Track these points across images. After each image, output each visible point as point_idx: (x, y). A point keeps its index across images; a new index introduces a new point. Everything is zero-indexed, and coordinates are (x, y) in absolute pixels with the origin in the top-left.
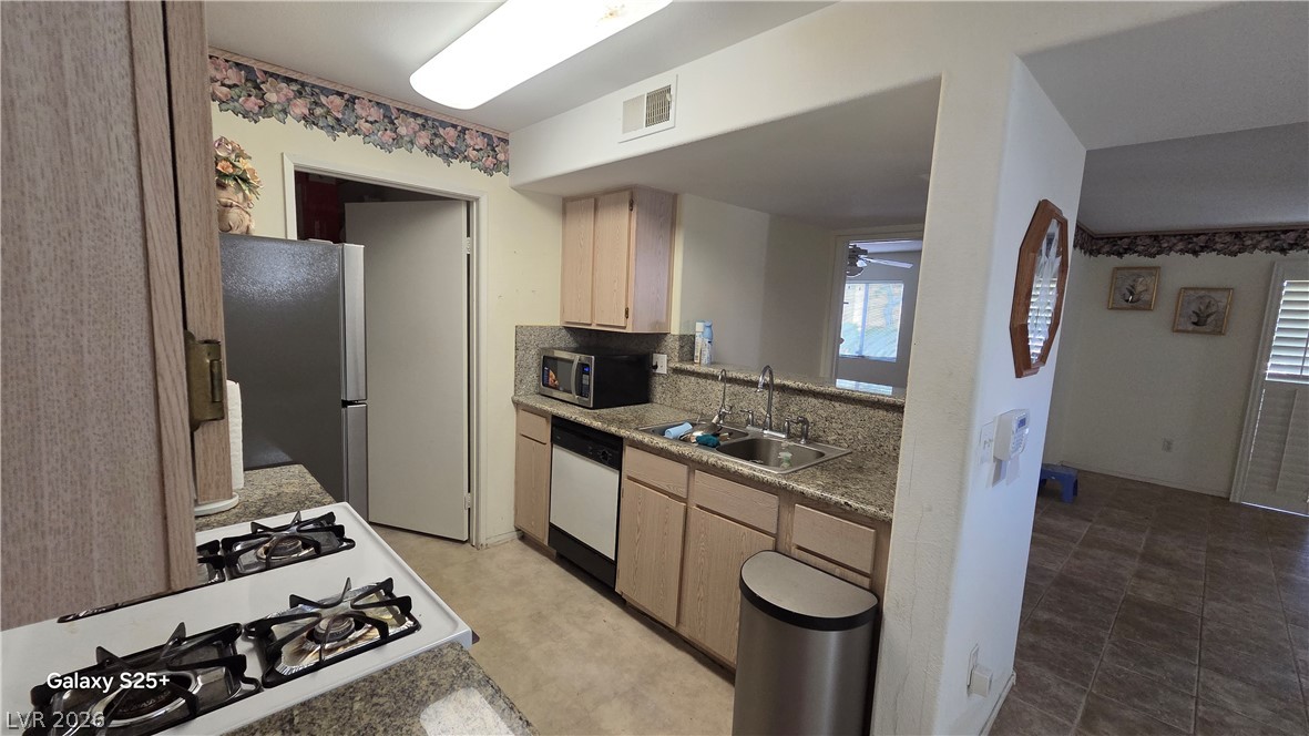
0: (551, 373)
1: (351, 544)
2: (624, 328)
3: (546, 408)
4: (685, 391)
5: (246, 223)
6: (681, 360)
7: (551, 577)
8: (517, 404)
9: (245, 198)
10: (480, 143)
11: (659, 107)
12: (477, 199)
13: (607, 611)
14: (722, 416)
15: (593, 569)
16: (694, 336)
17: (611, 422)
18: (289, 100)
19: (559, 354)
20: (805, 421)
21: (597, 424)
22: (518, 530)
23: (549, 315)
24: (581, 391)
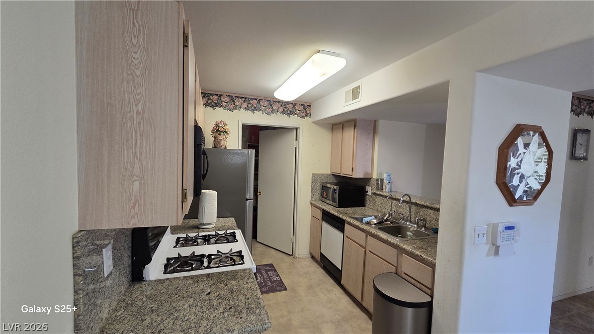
0: (325, 192)
1: (237, 241)
2: (352, 175)
3: (320, 206)
4: (378, 203)
5: (226, 144)
6: (377, 189)
7: (319, 273)
8: (312, 204)
9: (226, 137)
10: (301, 108)
11: (356, 93)
12: (299, 128)
13: (338, 291)
14: (390, 215)
15: (334, 273)
16: (383, 179)
17: (341, 213)
18: (242, 104)
19: (329, 185)
20: (424, 220)
21: (336, 214)
22: (311, 254)
23: (325, 169)
24: (334, 200)
